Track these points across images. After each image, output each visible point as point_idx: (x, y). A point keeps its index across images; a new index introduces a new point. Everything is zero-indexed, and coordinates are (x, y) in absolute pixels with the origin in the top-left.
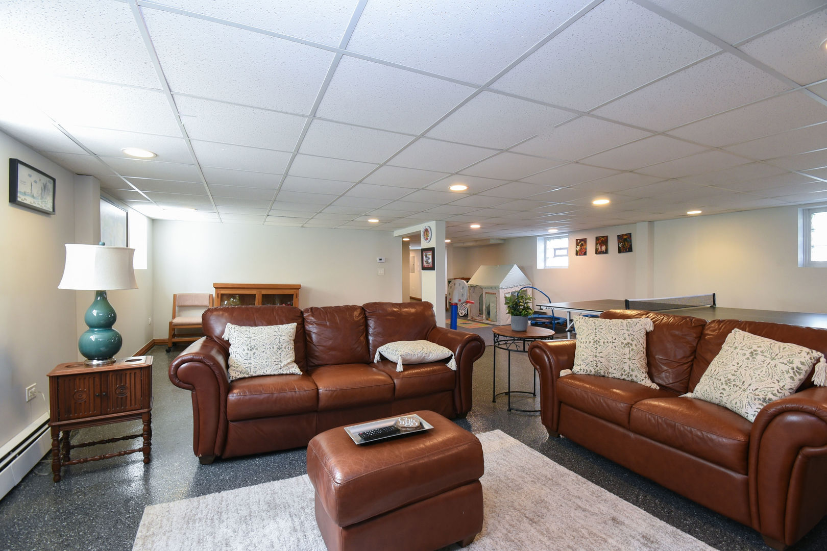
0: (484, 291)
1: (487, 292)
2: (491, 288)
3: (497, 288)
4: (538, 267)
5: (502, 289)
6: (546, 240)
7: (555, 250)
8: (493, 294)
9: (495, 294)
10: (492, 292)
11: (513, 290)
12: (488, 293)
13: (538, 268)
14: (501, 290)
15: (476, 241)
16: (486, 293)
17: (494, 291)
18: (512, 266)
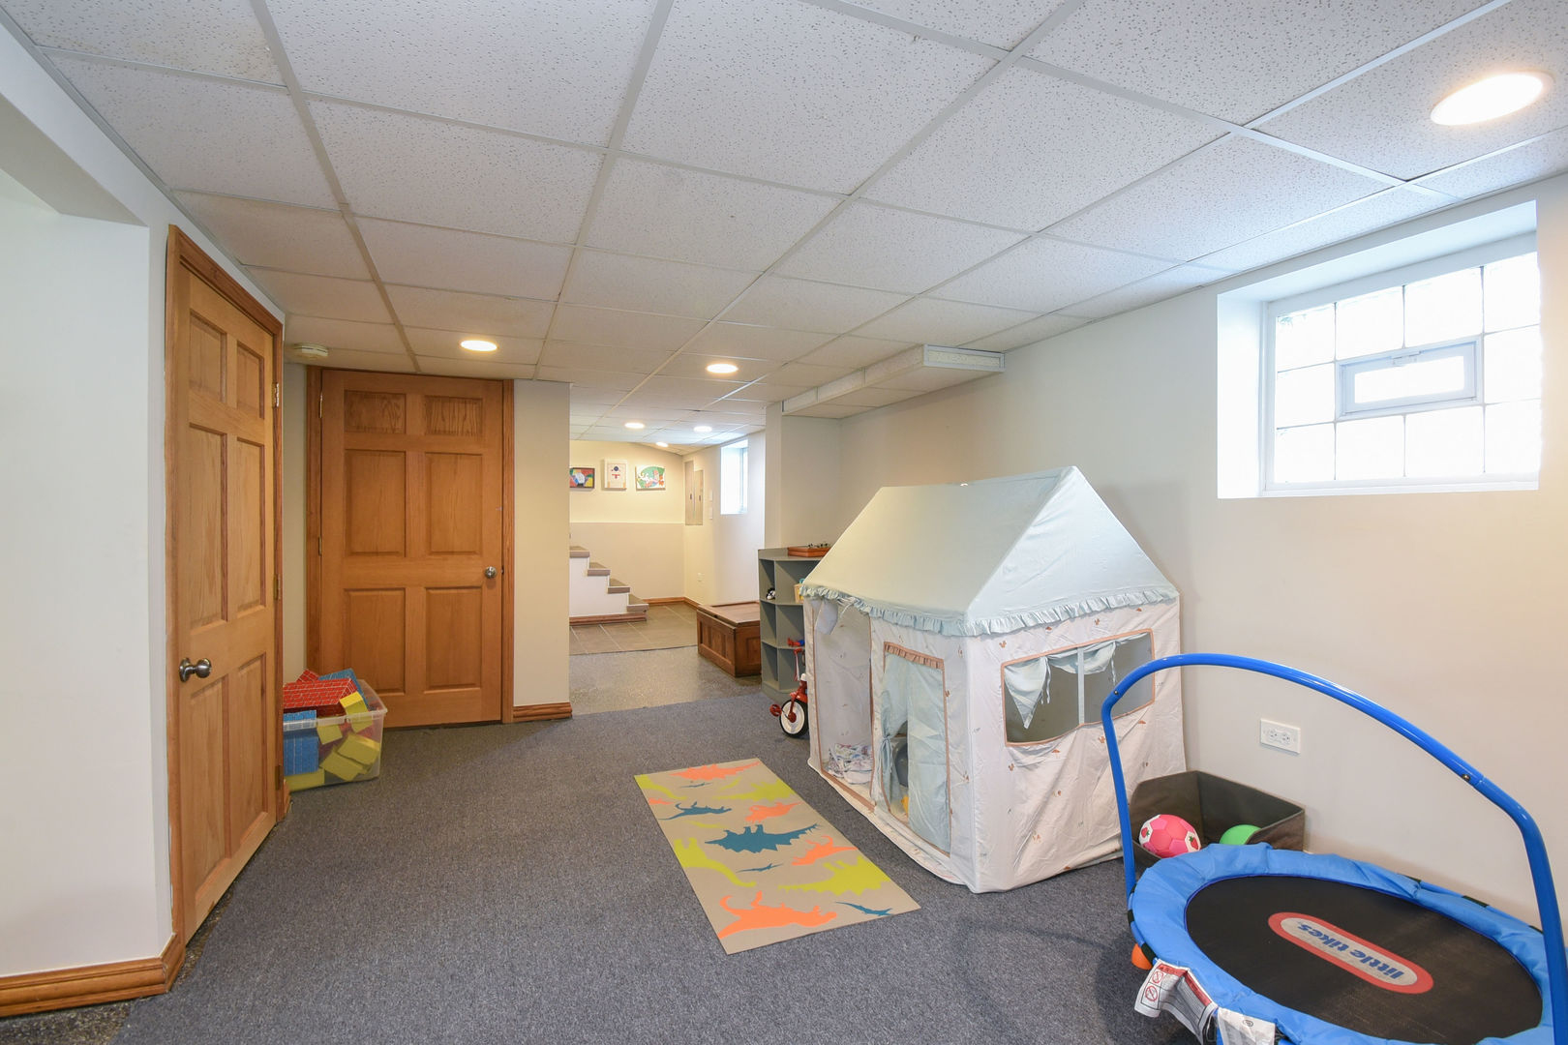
0: (880, 633)
1: (894, 641)
2: (916, 621)
3: (949, 624)
4: (1225, 491)
5: (984, 635)
6: (1270, 310)
7: (1346, 370)
8: (927, 660)
9: (938, 664)
10: (921, 649)
11: (1056, 642)
12: (900, 652)
13: (1219, 497)
14: (974, 649)
15: (863, 369)
16: (887, 647)
17: (933, 647)
18: (1053, 483)
